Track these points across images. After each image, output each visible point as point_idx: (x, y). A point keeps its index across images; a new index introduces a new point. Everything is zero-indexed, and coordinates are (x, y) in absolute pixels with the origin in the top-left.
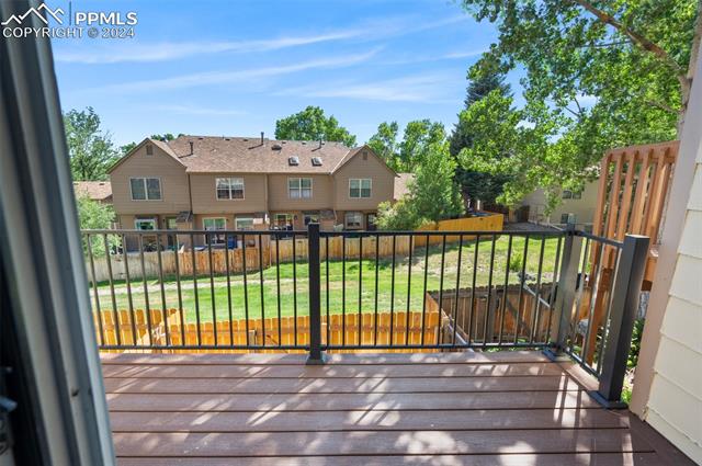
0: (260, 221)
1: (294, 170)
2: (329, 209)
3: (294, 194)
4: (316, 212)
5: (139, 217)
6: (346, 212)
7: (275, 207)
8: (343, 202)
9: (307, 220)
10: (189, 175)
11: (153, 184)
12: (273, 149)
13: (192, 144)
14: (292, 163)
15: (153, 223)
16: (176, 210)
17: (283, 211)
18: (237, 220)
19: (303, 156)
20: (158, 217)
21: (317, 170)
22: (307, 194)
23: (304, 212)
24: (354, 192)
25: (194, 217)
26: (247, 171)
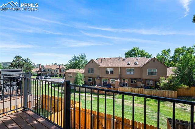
0: (117, 80)
1: (128, 66)
2: (140, 79)
3: (128, 73)
4: (136, 79)
5: (89, 77)
6: (146, 80)
7: (122, 77)
8: (145, 76)
9: (132, 82)
10: (100, 67)
11: (92, 70)
12: (123, 60)
13: (102, 60)
14: (128, 64)
15: (92, 79)
16: (97, 76)
17: (124, 78)
18: (111, 80)
19: (132, 62)
20: (93, 78)
21: (136, 66)
22: (132, 73)
23: (131, 79)
24: (150, 73)
25: (100, 78)
26: (114, 66)
